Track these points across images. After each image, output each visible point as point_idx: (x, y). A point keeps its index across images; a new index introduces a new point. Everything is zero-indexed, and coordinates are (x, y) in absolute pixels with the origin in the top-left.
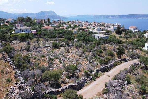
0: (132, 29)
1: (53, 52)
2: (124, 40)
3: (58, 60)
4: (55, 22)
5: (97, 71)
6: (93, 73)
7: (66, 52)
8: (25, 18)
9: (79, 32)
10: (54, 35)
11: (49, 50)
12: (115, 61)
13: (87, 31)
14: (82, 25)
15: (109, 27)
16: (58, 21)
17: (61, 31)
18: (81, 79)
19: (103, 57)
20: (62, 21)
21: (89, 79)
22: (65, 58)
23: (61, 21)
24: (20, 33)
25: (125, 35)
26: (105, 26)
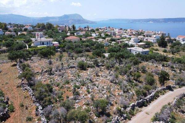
0: (180, 39)
1: (78, 76)
2: (170, 56)
3: (85, 88)
4: (81, 30)
5: (133, 107)
6: (128, 109)
7: (94, 76)
8: (45, 24)
9: (111, 44)
10: (80, 49)
11: (74, 73)
12: (157, 90)
13: (121, 42)
14: (115, 34)
15: (150, 36)
16: (85, 28)
17: (88, 44)
18: (113, 120)
20: (90, 29)
21: (123, 118)
22: (93, 85)
23: (88, 28)
24: (40, 46)
25: (170, 49)
26: (145, 34)
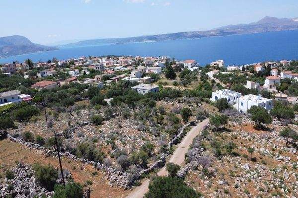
0: (188, 65)
2: (183, 89)
9: (107, 84)
12: (183, 128)
13: (118, 79)
19: (166, 124)
25: (180, 80)
26: (144, 63)
